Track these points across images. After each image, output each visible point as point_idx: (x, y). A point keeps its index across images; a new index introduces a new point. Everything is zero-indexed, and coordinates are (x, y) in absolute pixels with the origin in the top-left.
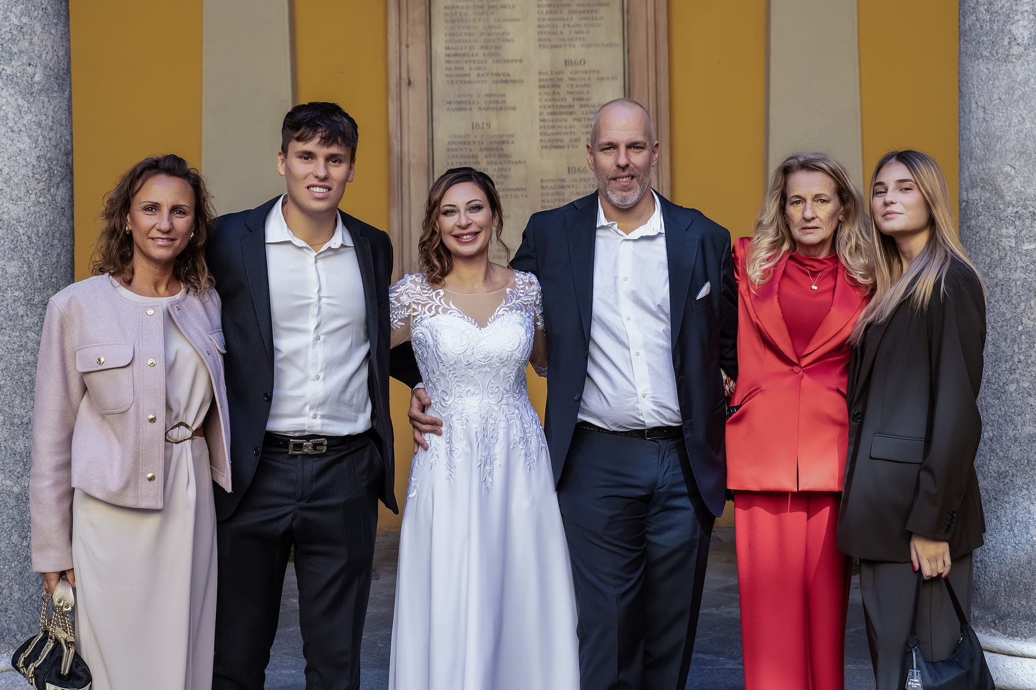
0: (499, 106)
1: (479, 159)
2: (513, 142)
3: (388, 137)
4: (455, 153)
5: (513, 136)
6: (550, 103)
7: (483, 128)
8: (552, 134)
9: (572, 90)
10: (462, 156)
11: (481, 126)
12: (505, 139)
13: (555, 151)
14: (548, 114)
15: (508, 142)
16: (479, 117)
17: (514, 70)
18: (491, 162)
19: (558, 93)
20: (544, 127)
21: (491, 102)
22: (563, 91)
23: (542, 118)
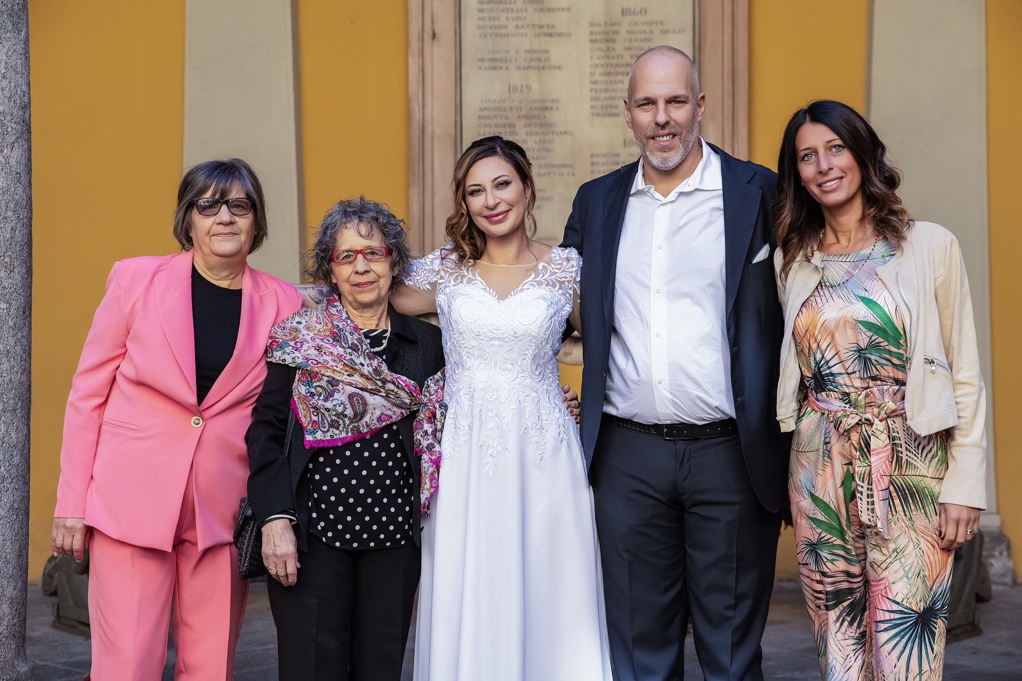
0: (541, 64)
1: (516, 129)
2: (557, 109)
3: (408, 101)
4: (487, 121)
5: (557, 101)
6: (603, 62)
7: (521, 91)
8: (606, 99)
9: (630, 45)
10: (496, 125)
11: (519, 88)
12: (548, 104)
13: (608, 120)
14: (601, 74)
15: (551, 109)
16: (516, 77)
17: (560, 21)
18: (531, 133)
19: (614, 49)
20: (596, 90)
21: (531, 60)
22: (619, 46)
23: (593, 79)
